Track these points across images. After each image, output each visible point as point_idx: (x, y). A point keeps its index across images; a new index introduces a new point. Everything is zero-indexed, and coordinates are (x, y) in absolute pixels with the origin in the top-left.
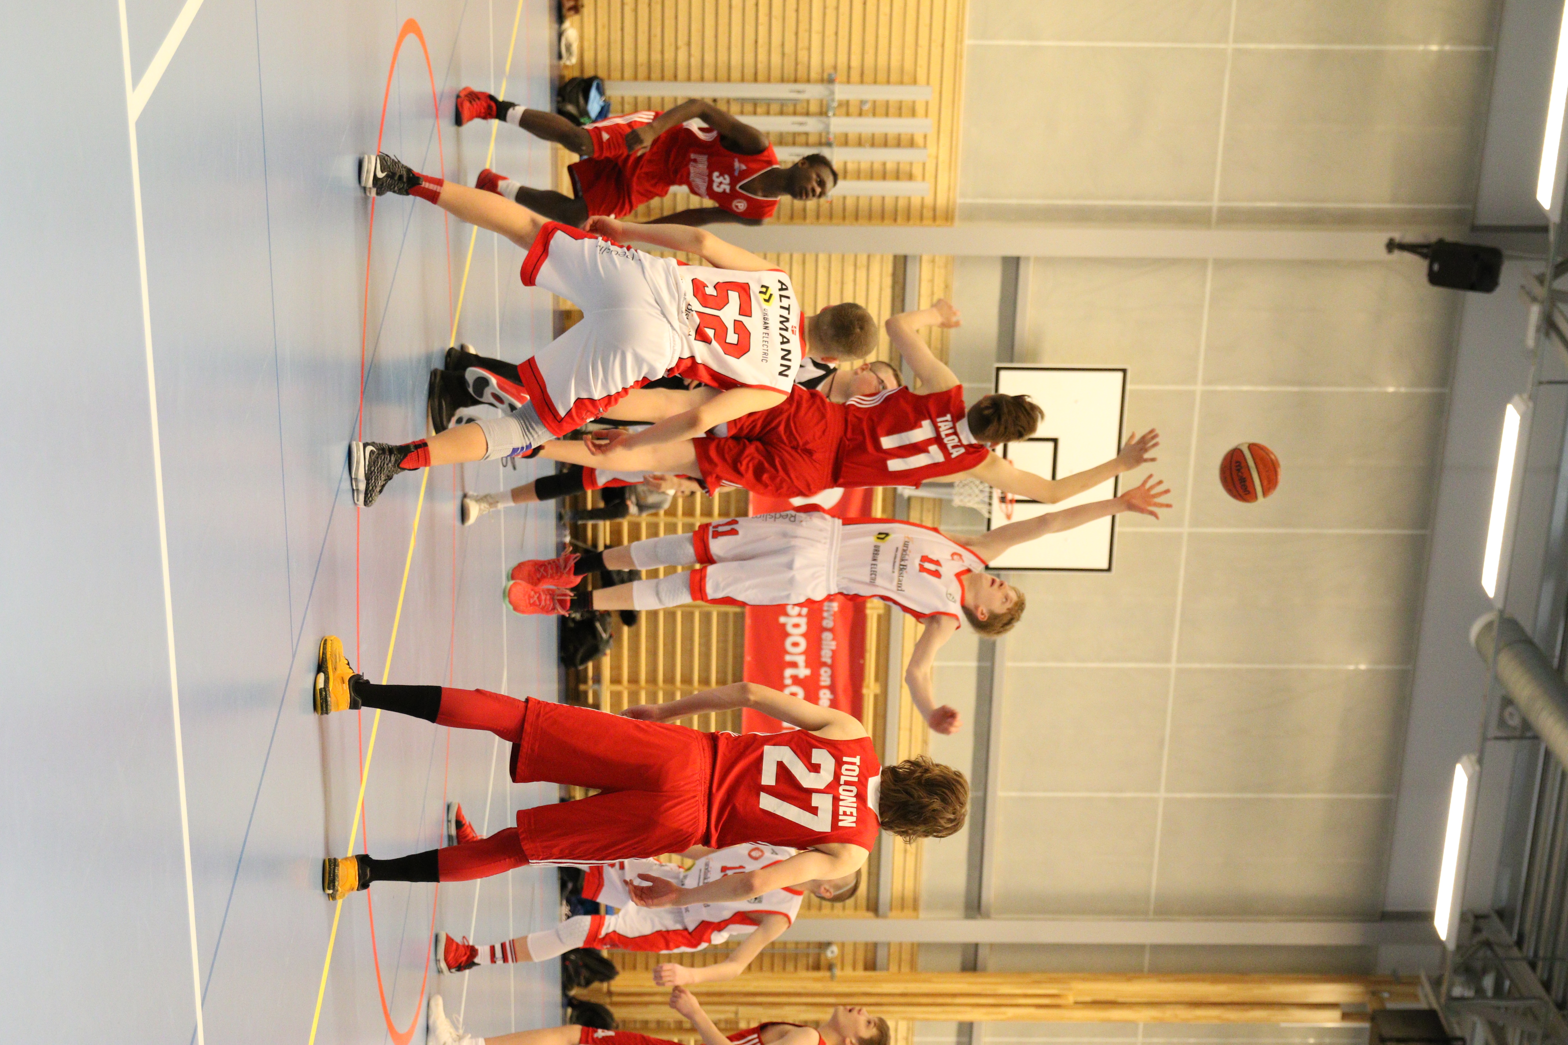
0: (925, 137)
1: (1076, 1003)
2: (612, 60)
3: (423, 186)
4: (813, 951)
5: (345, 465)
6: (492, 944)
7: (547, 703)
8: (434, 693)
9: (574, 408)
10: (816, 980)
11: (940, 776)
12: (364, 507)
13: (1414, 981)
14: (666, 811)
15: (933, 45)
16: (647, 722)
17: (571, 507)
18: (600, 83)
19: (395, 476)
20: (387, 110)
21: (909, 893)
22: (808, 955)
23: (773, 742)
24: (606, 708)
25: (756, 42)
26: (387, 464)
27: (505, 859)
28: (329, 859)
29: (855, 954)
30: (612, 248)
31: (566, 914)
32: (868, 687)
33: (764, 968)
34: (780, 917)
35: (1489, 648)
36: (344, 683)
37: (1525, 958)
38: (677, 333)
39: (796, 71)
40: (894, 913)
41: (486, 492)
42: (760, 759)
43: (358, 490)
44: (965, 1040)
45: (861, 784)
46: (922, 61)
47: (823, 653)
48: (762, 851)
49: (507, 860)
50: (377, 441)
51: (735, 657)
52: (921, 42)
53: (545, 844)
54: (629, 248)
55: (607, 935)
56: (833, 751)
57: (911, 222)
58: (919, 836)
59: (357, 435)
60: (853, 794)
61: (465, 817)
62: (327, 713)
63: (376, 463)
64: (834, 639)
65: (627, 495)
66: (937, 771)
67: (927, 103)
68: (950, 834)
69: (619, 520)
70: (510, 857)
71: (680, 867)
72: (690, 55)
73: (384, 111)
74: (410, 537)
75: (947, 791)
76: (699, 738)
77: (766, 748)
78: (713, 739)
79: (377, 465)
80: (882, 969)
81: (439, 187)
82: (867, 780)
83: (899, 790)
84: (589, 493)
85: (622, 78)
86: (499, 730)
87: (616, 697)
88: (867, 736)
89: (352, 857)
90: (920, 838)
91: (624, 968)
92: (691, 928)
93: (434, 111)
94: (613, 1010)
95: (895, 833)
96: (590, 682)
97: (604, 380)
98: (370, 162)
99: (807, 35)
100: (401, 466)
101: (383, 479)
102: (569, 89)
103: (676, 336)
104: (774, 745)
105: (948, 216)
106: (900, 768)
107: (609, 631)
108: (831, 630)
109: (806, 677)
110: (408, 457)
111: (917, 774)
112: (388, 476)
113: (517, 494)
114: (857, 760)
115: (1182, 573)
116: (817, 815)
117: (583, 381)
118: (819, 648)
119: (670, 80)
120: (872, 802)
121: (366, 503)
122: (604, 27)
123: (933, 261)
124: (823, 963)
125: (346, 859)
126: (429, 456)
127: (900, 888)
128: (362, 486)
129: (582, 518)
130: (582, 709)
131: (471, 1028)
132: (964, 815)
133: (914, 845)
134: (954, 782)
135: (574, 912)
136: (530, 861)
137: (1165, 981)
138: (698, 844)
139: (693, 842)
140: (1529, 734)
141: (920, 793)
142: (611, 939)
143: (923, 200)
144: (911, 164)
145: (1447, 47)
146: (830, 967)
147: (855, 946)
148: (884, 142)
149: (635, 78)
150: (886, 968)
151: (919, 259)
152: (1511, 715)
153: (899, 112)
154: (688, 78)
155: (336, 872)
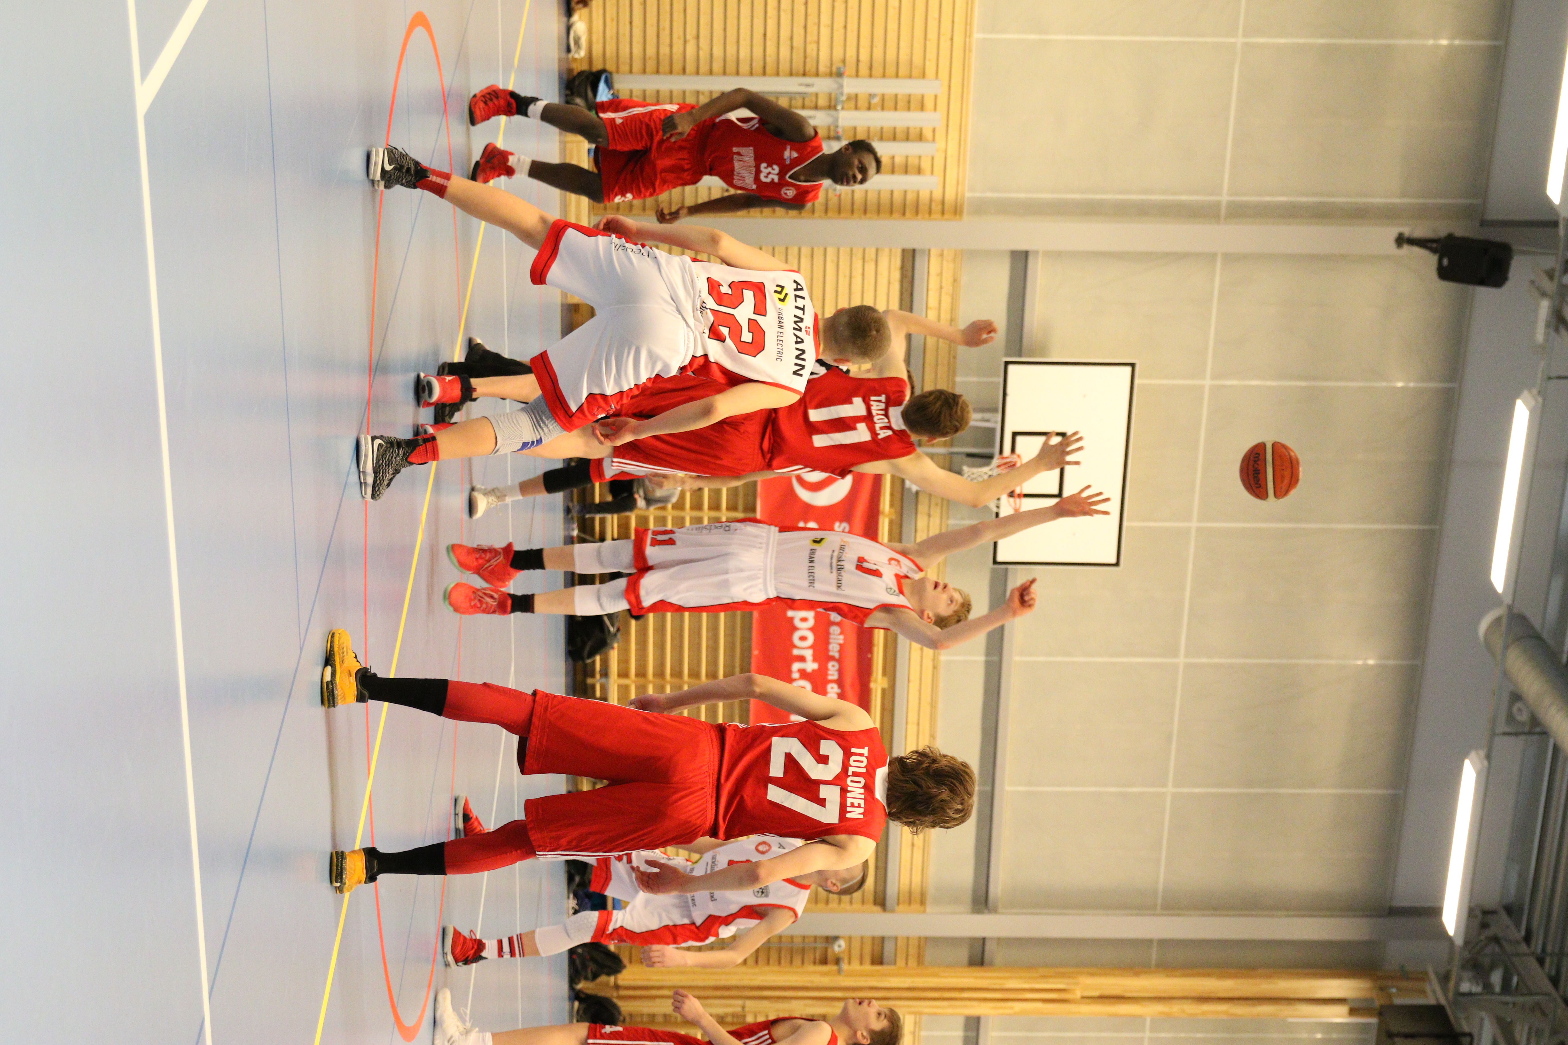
0: (934, 131)
1: (1083, 997)
2: (621, 52)
3: (430, 179)
5: (352, 459)
6: (500, 938)
7: (555, 695)
8: (442, 685)
9: (585, 403)
10: (823, 974)
11: (948, 766)
12: (372, 500)
13: (1422, 977)
14: (676, 802)
15: (942, 38)
16: (655, 714)
17: (578, 501)
18: (609, 75)
19: (403, 470)
20: (396, 101)
21: (916, 887)
22: (815, 949)
23: (781, 733)
24: (614, 700)
25: (765, 35)
26: (395, 458)
27: (511, 852)
28: (336, 852)
29: (862, 948)
30: (627, 245)
31: (573, 908)
32: (876, 681)
33: (771, 962)
34: (786, 911)
35: (1498, 643)
36: (351, 676)
37: (1533, 954)
38: (692, 330)
39: (805, 64)
40: (901, 907)
41: (493, 486)
42: (769, 749)
43: (365, 483)
44: (972, 1034)
45: (869, 775)
46: (931, 54)
47: (831, 647)
48: (769, 846)
49: (514, 853)
50: (385, 435)
51: (742, 651)
52: (929, 36)
53: (553, 834)
54: (643, 246)
55: (614, 930)
56: (840, 742)
57: (920, 216)
58: (927, 827)
60: (861, 785)
61: (473, 811)
62: (334, 706)
63: (385, 456)
64: (841, 633)
65: (635, 489)
66: (944, 762)
67: (936, 97)
68: (957, 825)
69: (627, 514)
70: (516, 850)
71: (687, 860)
72: (698, 49)
73: (393, 103)
74: (418, 530)
75: (955, 782)
76: (707, 730)
77: (775, 740)
78: (721, 730)
79: (385, 458)
80: (889, 964)
81: (446, 181)
82: (875, 771)
83: (907, 781)
84: (597, 485)
85: (631, 71)
86: (506, 724)
87: (624, 690)
88: (874, 726)
89: (360, 850)
90: (927, 829)
91: (631, 962)
92: (699, 922)
93: (443, 103)
94: (620, 1004)
95: (903, 823)
96: (598, 676)
97: (617, 376)
98: (377, 154)
99: (816, 28)
100: (409, 460)
101: (391, 473)
102: (577, 83)
103: (691, 334)
104: (783, 736)
105: (957, 211)
106: (908, 759)
107: (617, 624)
109: (814, 671)
110: (417, 451)
111: (926, 765)
112: (396, 470)
113: (525, 487)
114: (865, 751)
115: (1190, 567)
116: (825, 807)
117: (596, 377)
118: (827, 643)
119: (678, 74)
120: (880, 793)
121: (373, 497)
122: (612, 20)
123: (941, 255)
124: (830, 957)
125: (354, 852)
126: (437, 450)
127: (907, 882)
128: (370, 480)
129: (589, 512)
130: (590, 702)
131: (479, 1021)
132: (972, 806)
133: (921, 836)
134: (963, 774)
135: (581, 907)
136: (537, 853)
137: (1172, 976)
138: (705, 836)
139: (701, 833)
140: (1538, 730)
141: (929, 784)
142: (618, 934)
143: (931, 194)
144: (919, 158)
145: (1457, 42)
146: (837, 961)
147: (862, 940)
148: (893, 136)
149: (644, 71)
150: (894, 962)
151: (928, 253)
152: (1519, 711)
153: (908, 106)
154: (697, 72)
155: (344, 864)
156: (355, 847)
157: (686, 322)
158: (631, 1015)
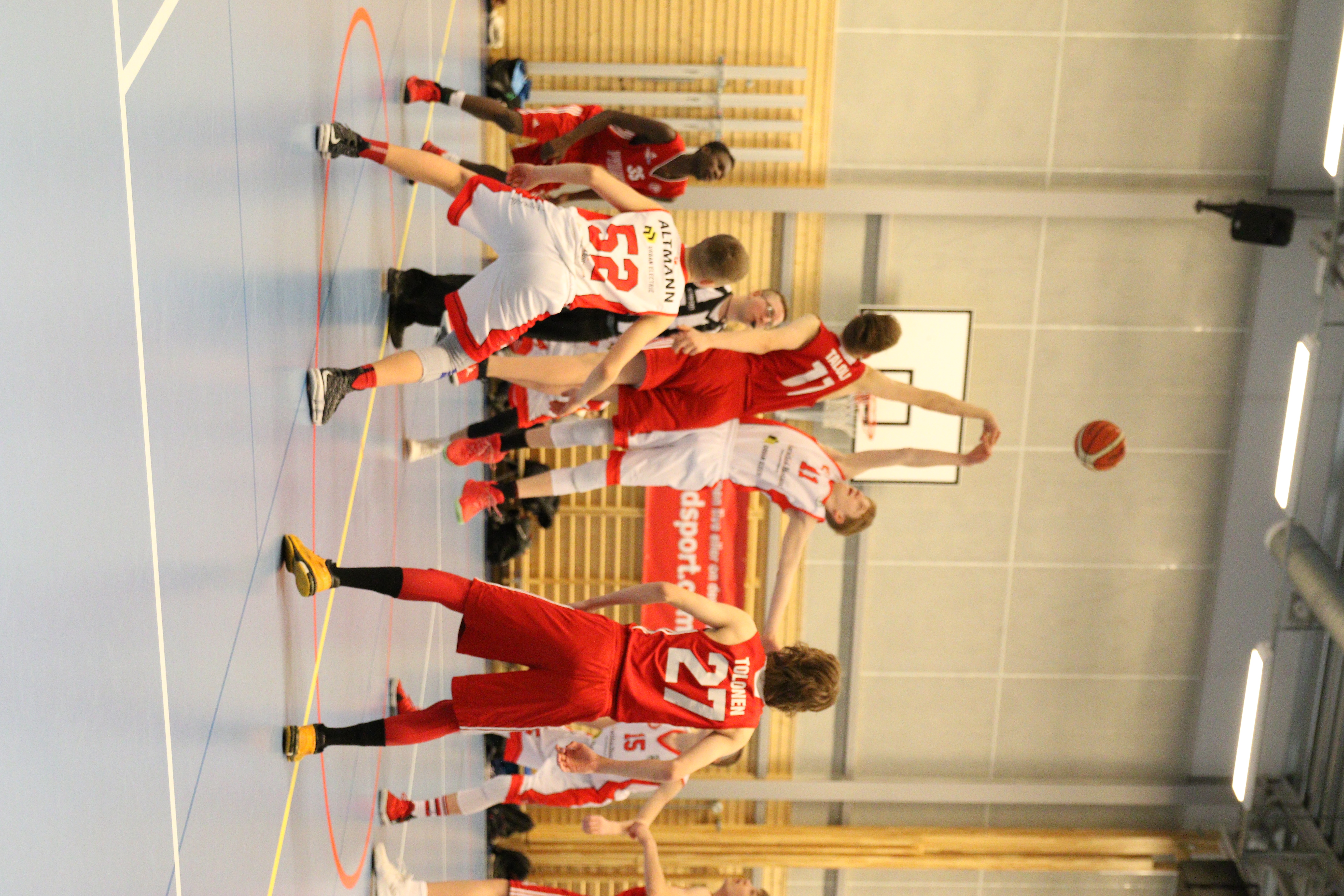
0: (801, 111)
1: (927, 853)
2: (533, 44)
3: (370, 149)
4: (701, 808)
6: (427, 799)
8: (395, 572)
9: (489, 337)
10: (705, 832)
11: (815, 659)
12: (321, 425)
13: (1215, 836)
15: (808, 32)
18: (523, 63)
19: (347, 395)
20: (341, 84)
21: (783, 758)
22: (697, 811)
23: (677, 643)
25: (656, 31)
26: (342, 385)
28: (289, 727)
29: (737, 810)
30: (522, 199)
32: (750, 582)
35: (1282, 551)
36: (322, 566)
37: (1311, 817)
38: (574, 275)
39: (690, 54)
40: (770, 775)
42: (665, 656)
43: (316, 413)
44: (831, 883)
45: (749, 680)
46: (799, 45)
47: (712, 552)
49: (440, 727)
50: (331, 366)
51: (636, 556)
52: (797, 30)
53: (474, 711)
54: (536, 199)
55: (525, 792)
56: (726, 655)
57: (788, 184)
58: (798, 711)
59: (314, 362)
60: (743, 688)
63: (333, 385)
64: (721, 541)
66: (811, 655)
67: (803, 82)
68: (822, 709)
70: (442, 725)
72: (599, 40)
73: (338, 85)
74: (359, 450)
75: (820, 672)
77: (672, 651)
78: (627, 632)
79: (334, 387)
80: (760, 823)
81: (384, 150)
83: (780, 674)
85: (542, 60)
89: (309, 726)
91: (539, 821)
92: (598, 787)
93: (381, 85)
94: (530, 857)
95: (777, 708)
96: (512, 573)
97: (511, 313)
98: (325, 130)
99: (700, 24)
101: (338, 398)
102: (496, 69)
104: (678, 646)
105: (820, 179)
106: (781, 654)
107: (528, 533)
108: (719, 533)
109: (697, 573)
110: (359, 379)
111: (796, 659)
112: (342, 396)
114: (747, 663)
115: (1019, 486)
116: (713, 707)
117: (495, 315)
118: (708, 548)
119: (582, 61)
121: (323, 421)
122: (526, 16)
123: (807, 218)
124: (710, 816)
125: (305, 727)
126: (375, 378)
127: (776, 754)
128: (321, 408)
132: (834, 694)
134: (827, 664)
135: (497, 772)
136: (461, 727)
137: (1002, 835)
138: (605, 716)
139: (601, 714)
140: (1315, 625)
141: (798, 675)
142: (529, 796)
143: (798, 165)
144: (789, 134)
145: (1249, 37)
146: (716, 821)
147: (738, 803)
148: (766, 116)
149: (553, 59)
150: (764, 822)
151: (795, 215)
152: (1300, 609)
153: (779, 90)
154: (599, 60)
155: (297, 737)
156: (306, 723)
157: (569, 269)
158: (540, 867)
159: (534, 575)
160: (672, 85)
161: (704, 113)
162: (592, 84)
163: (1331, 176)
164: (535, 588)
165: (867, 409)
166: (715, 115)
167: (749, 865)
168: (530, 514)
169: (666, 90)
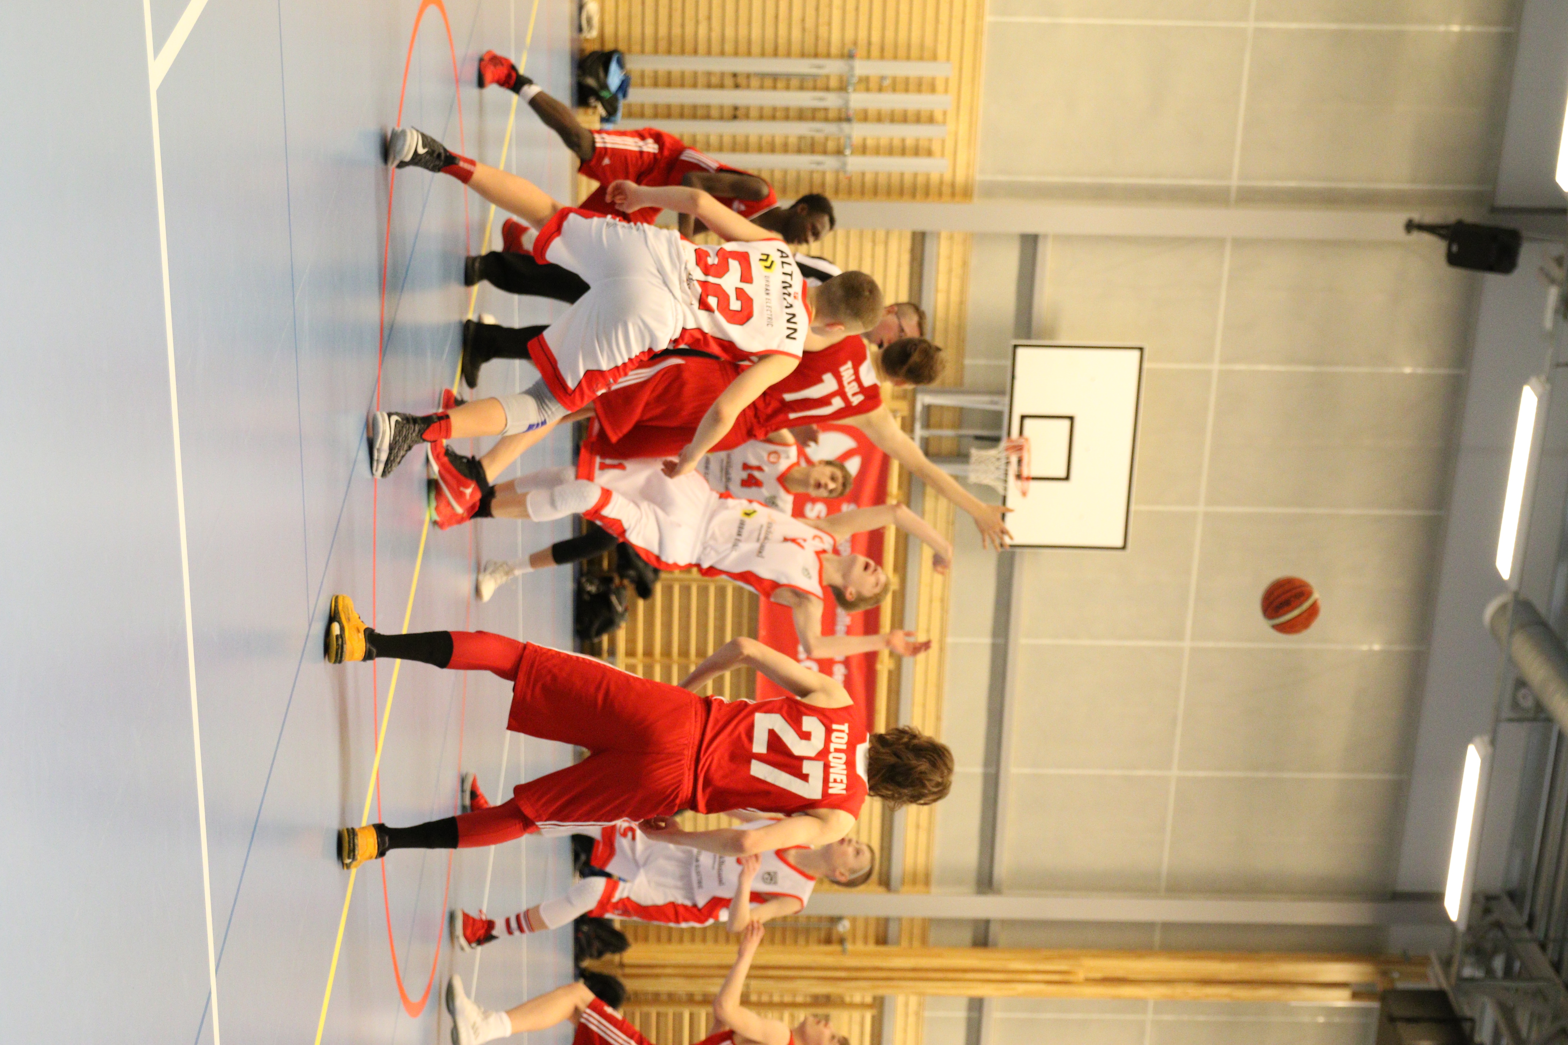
0: (945, 113)
1: (1086, 979)
2: (633, 33)
3: (458, 165)
4: (825, 925)
6: (506, 916)
9: (583, 379)
10: (826, 954)
11: (927, 742)
12: (381, 478)
13: (1424, 961)
14: (652, 771)
15: (953, 21)
18: (621, 56)
19: (415, 447)
20: (408, 80)
21: (920, 868)
22: (819, 929)
23: (763, 709)
25: (777, 16)
26: (412, 434)
28: (345, 829)
29: (866, 928)
32: (882, 663)
33: (776, 941)
35: (1504, 629)
36: (359, 632)
37: (1536, 940)
38: (679, 302)
39: (816, 45)
40: (905, 888)
42: (752, 725)
43: (378, 460)
44: (975, 1015)
45: (850, 751)
46: (942, 37)
50: (400, 411)
52: (941, 18)
54: (635, 223)
55: (619, 902)
56: (823, 719)
57: (930, 199)
60: (843, 761)
61: (480, 789)
63: (400, 433)
67: (947, 79)
72: (710, 29)
73: (405, 81)
75: (934, 757)
76: (696, 706)
77: (759, 717)
78: (708, 704)
79: (402, 434)
80: (893, 944)
81: (471, 167)
82: (855, 748)
83: (888, 753)
85: (643, 52)
89: (369, 826)
91: (635, 940)
93: (455, 83)
94: (624, 982)
97: (609, 350)
99: (828, 10)
100: (422, 436)
101: (404, 449)
102: (589, 62)
103: (678, 304)
104: (766, 712)
105: (967, 193)
106: (889, 736)
107: (625, 604)
110: (431, 428)
112: (409, 447)
114: (845, 727)
115: (1197, 552)
116: (808, 782)
117: (590, 352)
119: (690, 54)
120: (861, 769)
121: (384, 474)
123: (951, 238)
124: (835, 937)
125: (364, 828)
126: (451, 426)
127: (912, 863)
128: (383, 461)
134: (941, 748)
137: (1175, 959)
140: (1543, 716)
141: (910, 758)
142: (622, 906)
143: (942, 176)
144: (930, 140)
145: (1469, 28)
146: (842, 941)
147: (867, 920)
148: (904, 118)
149: (656, 51)
150: (898, 942)
151: (938, 235)
152: (1524, 697)
153: (919, 89)
154: (709, 53)
155: (356, 841)
156: (364, 823)
157: (673, 295)
158: (636, 994)
159: (631, 653)
160: (795, 82)
161: (831, 115)
162: (701, 80)
163: (1563, 191)
164: (632, 668)
165: (1020, 461)
166: (844, 118)
167: (880, 992)
168: (626, 582)
169: (788, 88)
